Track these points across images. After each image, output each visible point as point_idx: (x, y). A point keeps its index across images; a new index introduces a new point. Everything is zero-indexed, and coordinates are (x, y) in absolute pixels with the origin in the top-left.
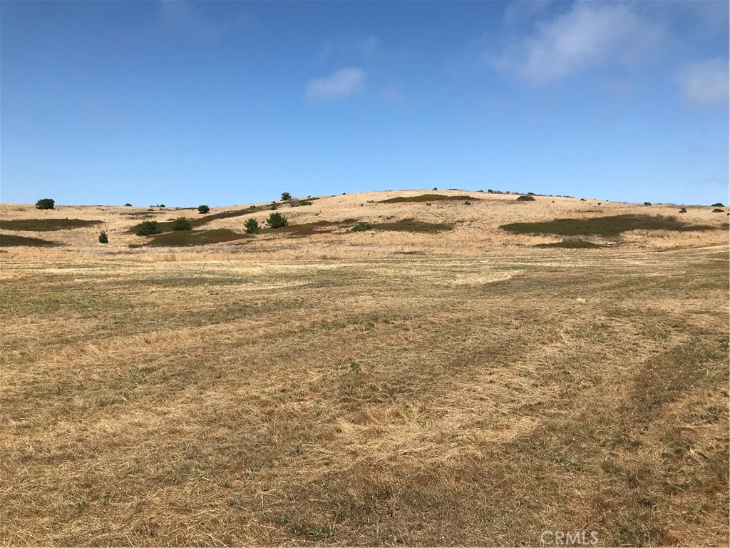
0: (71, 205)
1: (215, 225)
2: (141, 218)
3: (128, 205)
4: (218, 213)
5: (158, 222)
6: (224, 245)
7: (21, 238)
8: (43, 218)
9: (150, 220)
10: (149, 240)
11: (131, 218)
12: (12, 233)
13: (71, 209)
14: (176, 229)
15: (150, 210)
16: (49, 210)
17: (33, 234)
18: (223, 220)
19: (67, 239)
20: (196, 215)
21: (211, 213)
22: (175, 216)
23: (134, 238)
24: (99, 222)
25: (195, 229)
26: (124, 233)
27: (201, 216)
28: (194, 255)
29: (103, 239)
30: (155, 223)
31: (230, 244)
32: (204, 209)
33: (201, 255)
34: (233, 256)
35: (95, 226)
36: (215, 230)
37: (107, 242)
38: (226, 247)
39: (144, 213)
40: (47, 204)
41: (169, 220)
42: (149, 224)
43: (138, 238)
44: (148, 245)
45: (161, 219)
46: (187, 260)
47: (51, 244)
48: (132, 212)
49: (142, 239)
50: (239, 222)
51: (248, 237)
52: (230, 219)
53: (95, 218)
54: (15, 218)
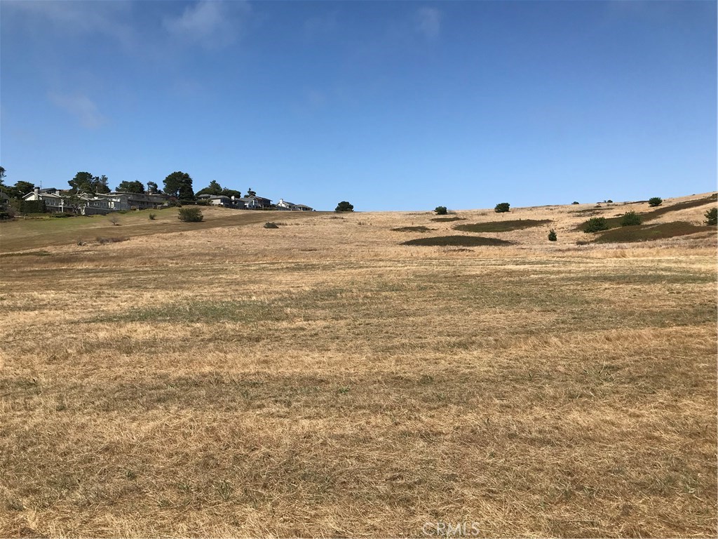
0: (523, 207)
1: (668, 218)
2: (589, 216)
3: (575, 203)
4: (671, 204)
5: (606, 218)
6: (681, 240)
7: (483, 238)
8: (500, 220)
9: (598, 217)
10: (597, 236)
11: (578, 216)
12: (476, 234)
13: (523, 210)
14: (624, 225)
15: (597, 207)
16: (505, 213)
17: (492, 235)
18: (679, 212)
19: (521, 239)
20: (647, 208)
21: (664, 205)
22: (623, 211)
23: (581, 235)
24: (548, 221)
25: (645, 223)
26: (572, 231)
27: (652, 209)
28: (646, 250)
29: (552, 237)
30: (602, 219)
31: (687, 238)
32: (655, 202)
33: (654, 251)
34: (692, 251)
35: (545, 225)
36: (668, 223)
37: (555, 240)
38: (682, 242)
39: (591, 210)
40: (503, 208)
41: (617, 215)
42: (596, 220)
43: (585, 234)
44: (595, 241)
45: (608, 215)
46: (638, 256)
47: (507, 243)
48: (579, 210)
49: (590, 236)
50: (698, 212)
51: (710, 229)
52: (687, 210)
53: (545, 218)
54: (479, 222)
